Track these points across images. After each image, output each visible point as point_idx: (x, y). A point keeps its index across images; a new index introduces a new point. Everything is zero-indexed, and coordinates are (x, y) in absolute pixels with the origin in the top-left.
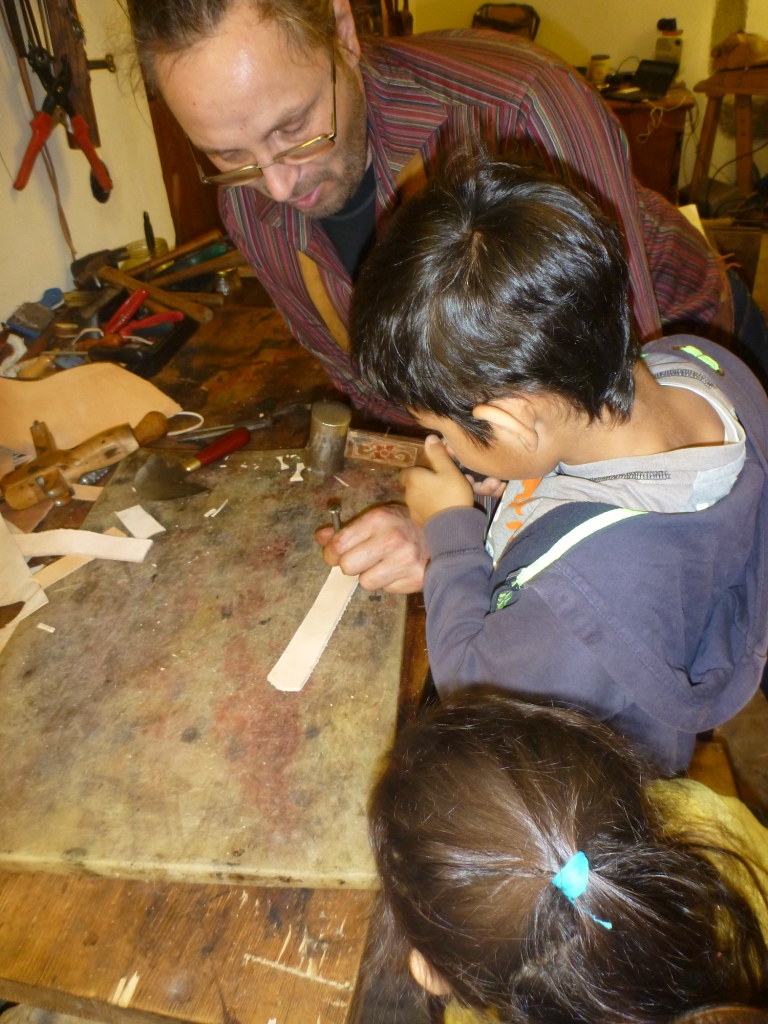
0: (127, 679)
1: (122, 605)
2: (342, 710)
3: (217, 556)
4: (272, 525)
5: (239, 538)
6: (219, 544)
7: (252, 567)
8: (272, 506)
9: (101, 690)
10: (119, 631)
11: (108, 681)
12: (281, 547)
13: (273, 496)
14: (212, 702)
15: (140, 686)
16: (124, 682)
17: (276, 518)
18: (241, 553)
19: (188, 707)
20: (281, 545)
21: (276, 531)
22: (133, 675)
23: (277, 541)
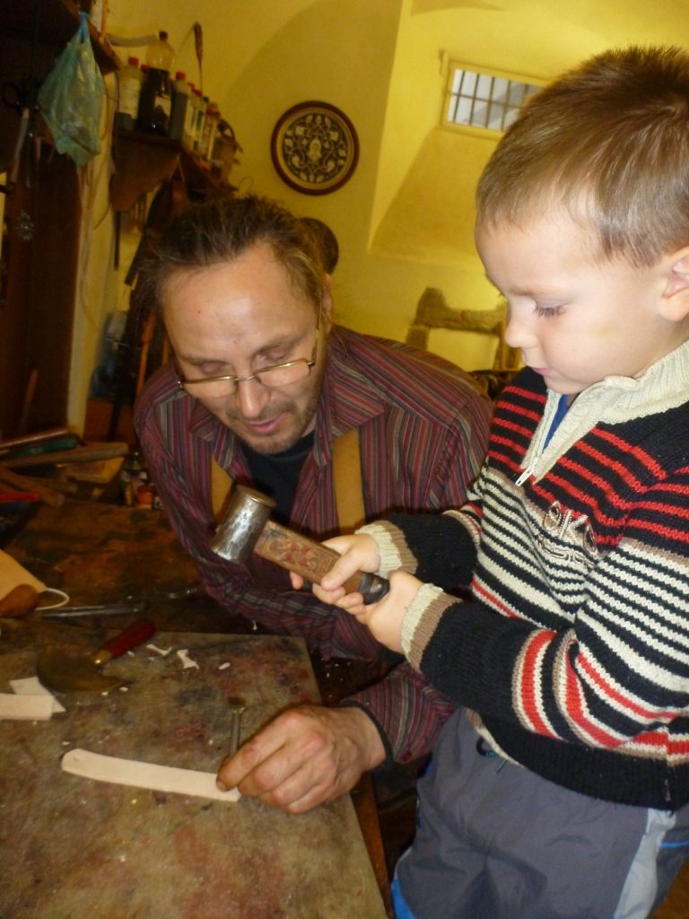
3: (130, 736)
4: (182, 706)
8: (174, 687)
9: (31, 892)
11: (38, 881)
12: (199, 729)
13: (172, 677)
17: (182, 699)
18: (156, 734)
20: (198, 726)
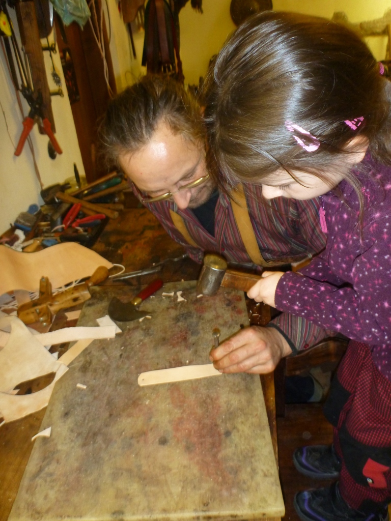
0: (121, 413)
1: (108, 372)
2: (240, 420)
3: (151, 341)
4: (176, 323)
5: (161, 331)
6: (151, 335)
7: (171, 346)
8: (173, 313)
9: (108, 420)
10: (110, 386)
11: (111, 415)
12: (184, 334)
13: (173, 308)
14: (170, 422)
15: (129, 416)
16: (120, 415)
17: (177, 319)
18: (164, 339)
19: (158, 425)
20: (184, 333)
21: (179, 326)
22: (124, 410)
23: (181, 331)
